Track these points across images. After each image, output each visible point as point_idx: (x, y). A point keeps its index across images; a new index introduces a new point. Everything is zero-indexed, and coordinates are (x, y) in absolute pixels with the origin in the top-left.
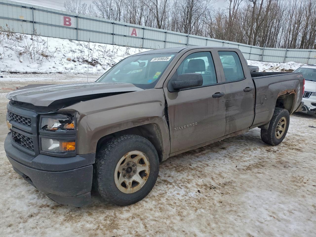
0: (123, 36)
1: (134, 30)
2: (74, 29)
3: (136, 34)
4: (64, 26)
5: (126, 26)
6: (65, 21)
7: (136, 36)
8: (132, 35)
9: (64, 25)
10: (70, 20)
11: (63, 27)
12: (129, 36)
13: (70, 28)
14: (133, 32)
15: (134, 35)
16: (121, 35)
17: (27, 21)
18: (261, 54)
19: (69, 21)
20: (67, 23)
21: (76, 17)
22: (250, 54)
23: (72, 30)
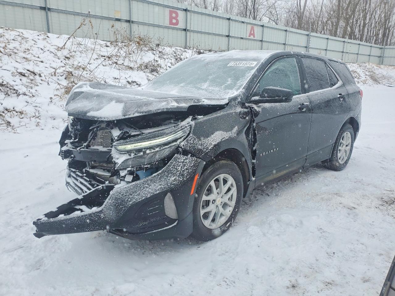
0: (239, 39)
1: (252, 29)
2: (181, 30)
3: (254, 35)
4: (170, 26)
5: (243, 22)
6: (171, 18)
7: (254, 38)
8: (250, 36)
9: (170, 24)
10: (177, 15)
11: (168, 28)
12: (246, 39)
13: (177, 29)
14: (251, 31)
15: (252, 37)
16: (237, 38)
17: (121, 20)
18: (379, 55)
19: (176, 18)
20: (174, 21)
21: (186, 10)
22: (369, 55)
23: (179, 32)
